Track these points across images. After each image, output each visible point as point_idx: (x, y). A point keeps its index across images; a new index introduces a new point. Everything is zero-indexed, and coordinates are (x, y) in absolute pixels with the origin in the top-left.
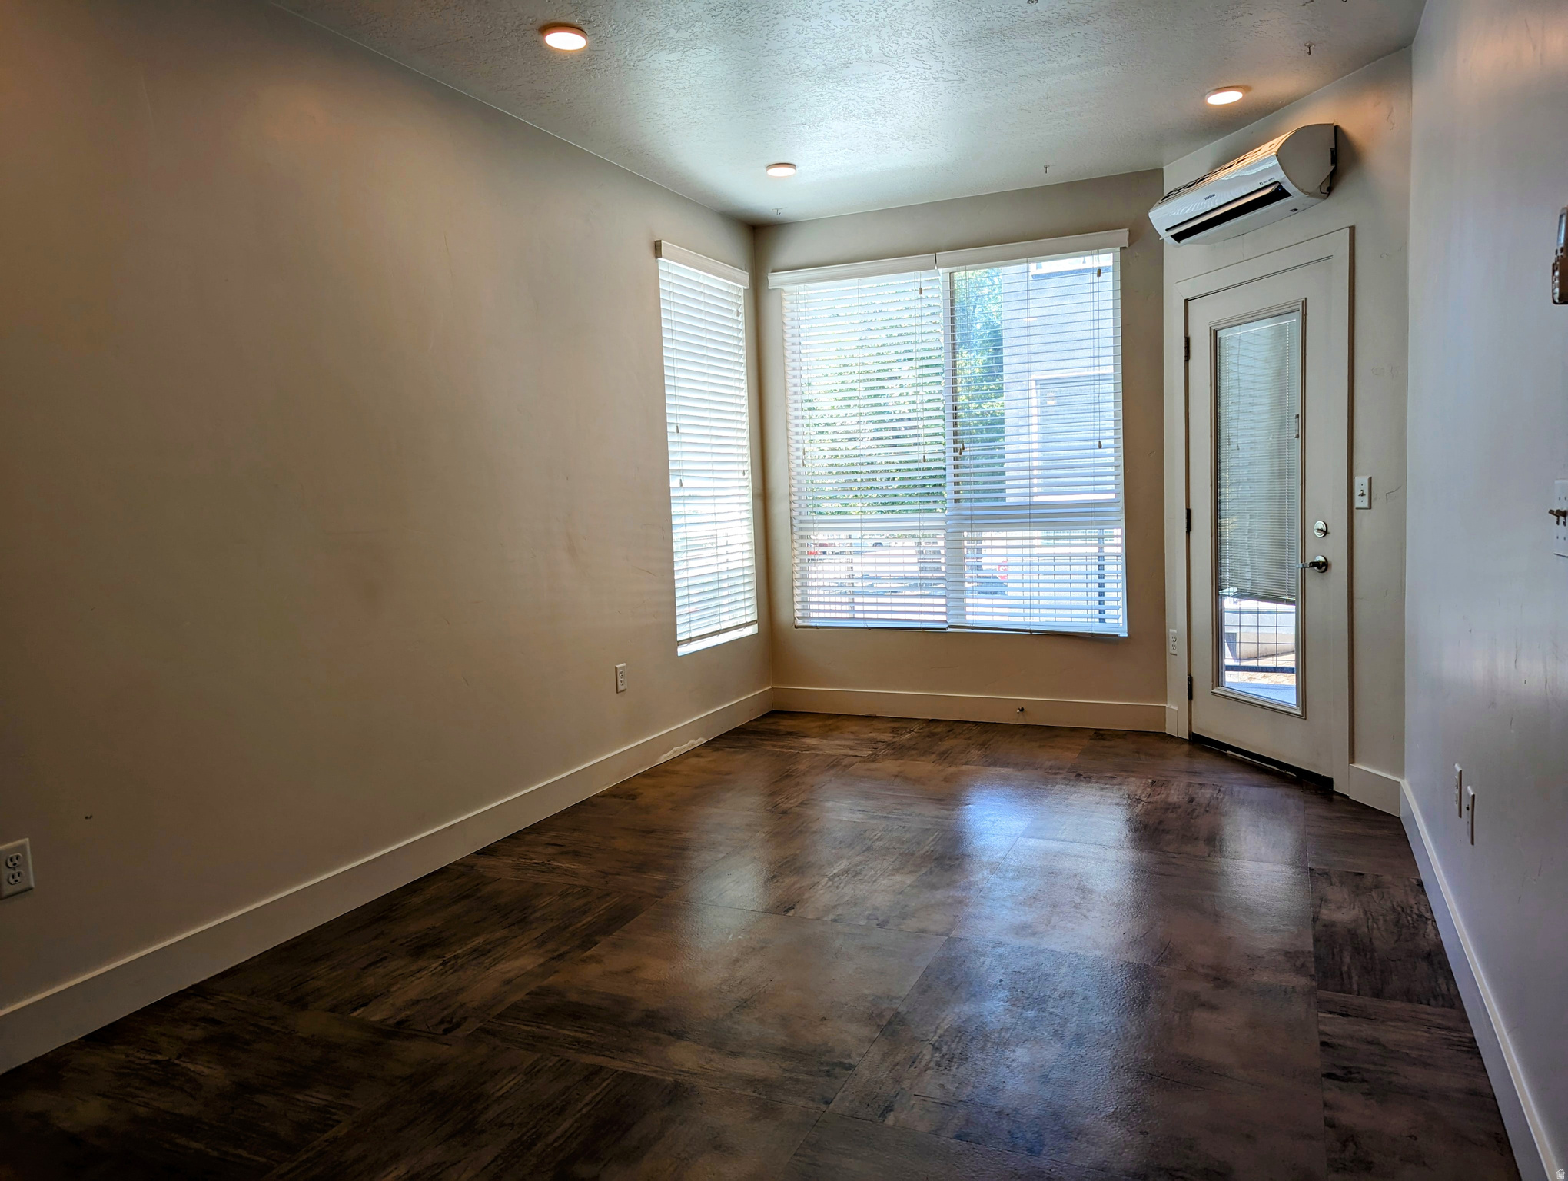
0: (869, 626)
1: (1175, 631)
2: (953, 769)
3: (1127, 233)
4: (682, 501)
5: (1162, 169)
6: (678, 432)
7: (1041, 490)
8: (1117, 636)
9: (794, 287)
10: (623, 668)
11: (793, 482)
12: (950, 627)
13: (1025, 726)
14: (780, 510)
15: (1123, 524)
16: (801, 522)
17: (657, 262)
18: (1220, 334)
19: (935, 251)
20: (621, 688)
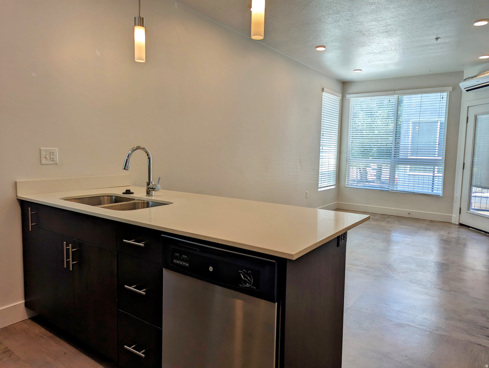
0: (367, 188)
1: (457, 195)
2: (391, 225)
3: (452, 88)
4: (322, 153)
5: (463, 71)
6: (323, 135)
7: (410, 155)
8: (439, 195)
9: (353, 98)
10: (307, 192)
11: (348, 149)
12: (390, 190)
13: (410, 218)
14: (344, 156)
15: (444, 166)
16: (349, 160)
17: (322, 93)
18: (477, 117)
19: (395, 90)
20: (307, 197)
